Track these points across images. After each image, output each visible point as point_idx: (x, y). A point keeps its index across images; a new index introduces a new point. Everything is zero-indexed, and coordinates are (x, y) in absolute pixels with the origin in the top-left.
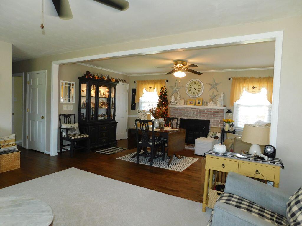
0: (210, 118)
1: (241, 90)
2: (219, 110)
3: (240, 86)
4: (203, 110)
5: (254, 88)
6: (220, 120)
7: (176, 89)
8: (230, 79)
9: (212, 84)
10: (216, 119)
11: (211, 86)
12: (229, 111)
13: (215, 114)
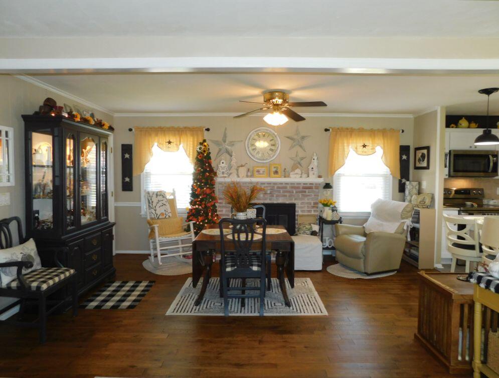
0: (295, 200)
1: (346, 150)
2: (312, 184)
3: (344, 143)
4: (284, 185)
5: (364, 146)
6: (312, 202)
7: (227, 147)
8: (326, 130)
9: (295, 137)
10: (306, 200)
11: (292, 142)
12: (328, 186)
13: (305, 192)
